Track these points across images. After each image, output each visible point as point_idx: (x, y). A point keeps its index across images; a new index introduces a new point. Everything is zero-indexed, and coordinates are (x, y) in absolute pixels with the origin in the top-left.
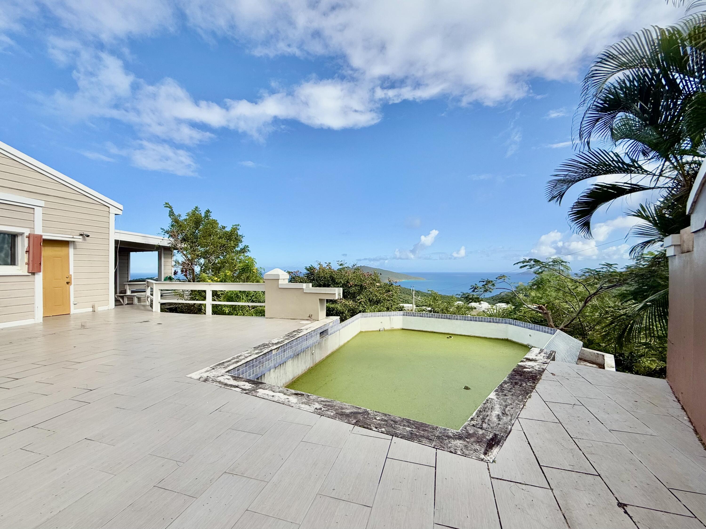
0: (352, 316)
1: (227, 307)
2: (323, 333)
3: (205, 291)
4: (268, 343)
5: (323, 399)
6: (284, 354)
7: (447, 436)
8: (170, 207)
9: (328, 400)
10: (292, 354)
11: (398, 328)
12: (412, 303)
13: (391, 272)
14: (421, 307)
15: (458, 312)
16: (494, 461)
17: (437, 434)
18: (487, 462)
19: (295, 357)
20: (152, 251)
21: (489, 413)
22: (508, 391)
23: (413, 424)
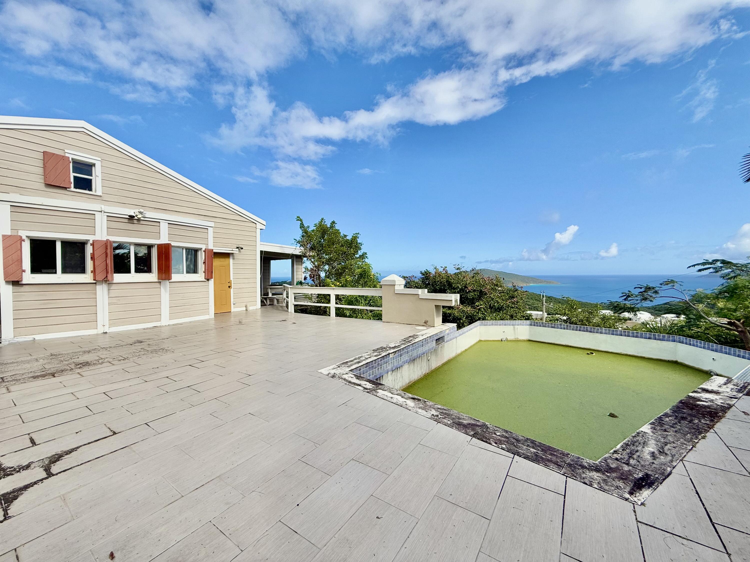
0: (470, 323)
1: (348, 310)
2: (440, 340)
3: (329, 295)
4: (385, 346)
5: (439, 407)
6: (401, 358)
7: (580, 465)
8: (301, 220)
9: (445, 408)
10: (408, 358)
11: (524, 339)
12: (542, 311)
13: (516, 275)
14: (554, 316)
15: (604, 324)
16: (642, 504)
17: (568, 461)
18: (633, 504)
19: (411, 361)
20: (287, 259)
21: (639, 448)
22: (671, 426)
23: (539, 446)
